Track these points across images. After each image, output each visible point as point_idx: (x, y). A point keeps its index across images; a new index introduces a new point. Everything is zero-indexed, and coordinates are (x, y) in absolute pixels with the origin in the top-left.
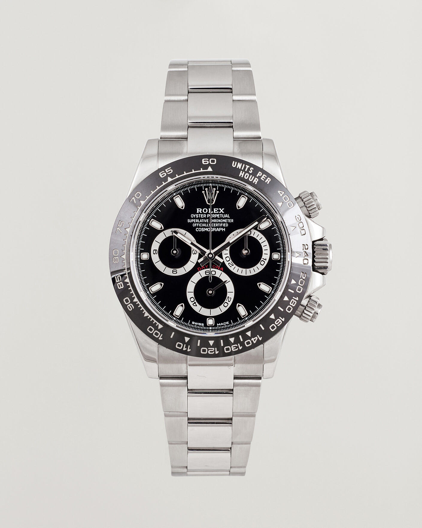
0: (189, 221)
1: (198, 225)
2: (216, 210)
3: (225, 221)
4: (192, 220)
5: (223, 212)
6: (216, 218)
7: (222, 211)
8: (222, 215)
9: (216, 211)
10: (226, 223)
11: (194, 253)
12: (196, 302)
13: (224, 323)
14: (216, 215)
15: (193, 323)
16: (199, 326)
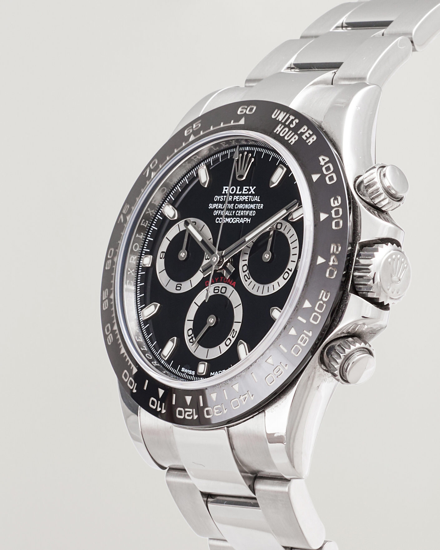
0: (211, 206)
1: (219, 213)
2: (246, 189)
3: (253, 206)
4: (215, 205)
5: (253, 193)
6: (244, 202)
7: (252, 190)
8: (251, 198)
9: (245, 191)
10: (253, 210)
11: (207, 258)
12: (193, 337)
13: (219, 372)
14: (244, 198)
15: (183, 369)
16: (189, 375)
